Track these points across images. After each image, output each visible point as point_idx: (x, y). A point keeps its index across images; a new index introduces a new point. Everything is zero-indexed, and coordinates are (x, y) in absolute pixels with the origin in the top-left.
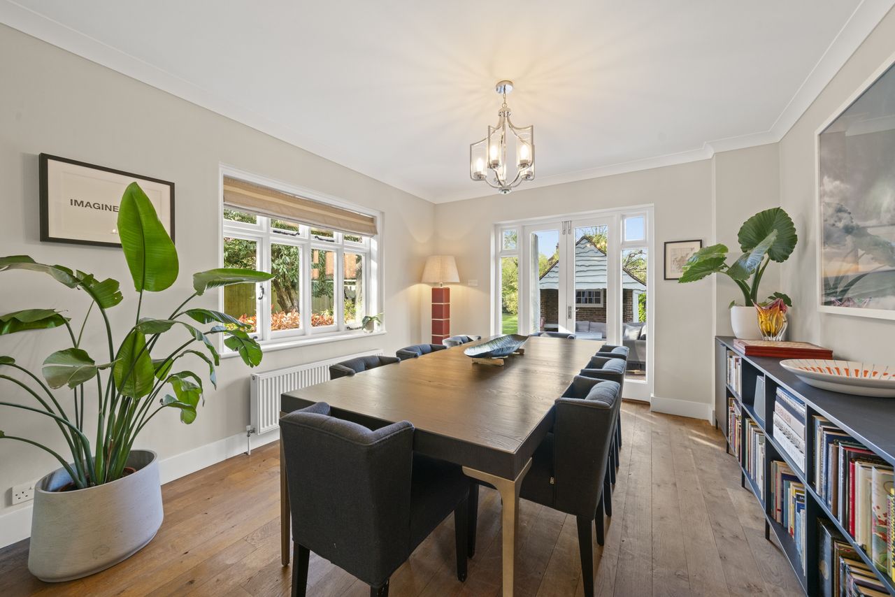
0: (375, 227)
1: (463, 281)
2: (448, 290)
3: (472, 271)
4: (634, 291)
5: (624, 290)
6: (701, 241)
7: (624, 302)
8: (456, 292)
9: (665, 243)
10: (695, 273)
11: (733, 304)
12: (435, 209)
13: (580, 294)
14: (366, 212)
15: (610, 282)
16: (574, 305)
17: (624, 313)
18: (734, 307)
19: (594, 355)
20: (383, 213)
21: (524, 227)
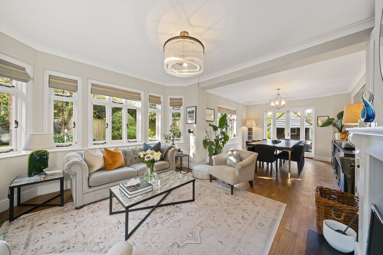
0: (236, 113)
1: (257, 126)
2: (252, 128)
3: (259, 123)
4: (310, 129)
5: (305, 128)
6: (328, 117)
7: (305, 133)
8: (254, 129)
9: (318, 117)
10: (325, 125)
11: (335, 132)
12: (247, 107)
13: (292, 129)
14: (233, 109)
15: (301, 125)
16: (290, 133)
17: (305, 137)
18: (336, 133)
19: (295, 144)
20: (237, 110)
21: (274, 111)
